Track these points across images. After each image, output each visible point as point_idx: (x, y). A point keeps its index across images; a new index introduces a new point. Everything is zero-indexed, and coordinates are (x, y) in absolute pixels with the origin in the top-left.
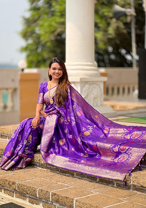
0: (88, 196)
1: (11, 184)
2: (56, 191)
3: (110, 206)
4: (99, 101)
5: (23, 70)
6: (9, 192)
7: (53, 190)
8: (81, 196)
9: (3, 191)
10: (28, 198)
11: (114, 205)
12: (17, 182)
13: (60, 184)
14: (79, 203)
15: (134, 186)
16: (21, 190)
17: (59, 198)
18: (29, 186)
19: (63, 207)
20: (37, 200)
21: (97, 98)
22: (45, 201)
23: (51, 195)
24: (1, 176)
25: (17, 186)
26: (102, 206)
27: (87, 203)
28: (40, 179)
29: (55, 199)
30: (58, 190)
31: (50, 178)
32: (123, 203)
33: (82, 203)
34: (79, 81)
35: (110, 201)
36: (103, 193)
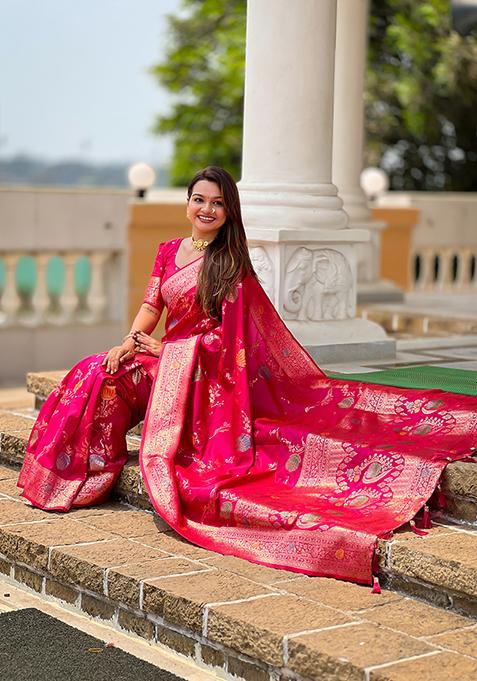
0: (249, 600)
1: (33, 551)
2: (158, 578)
4: (343, 305)
5: (141, 193)
6: (28, 575)
7: (151, 576)
8: (229, 599)
9: (13, 571)
10: (80, 597)
12: (51, 548)
13: (179, 559)
14: (218, 618)
15: (399, 576)
16: (62, 570)
17: (164, 601)
18: (82, 560)
19: (175, 630)
20: (104, 603)
21: (335, 294)
22: (126, 607)
23: (144, 591)
24: (8, 527)
25: (49, 560)
26: (281, 632)
27: (241, 621)
28: (122, 541)
29: (153, 604)
30: (166, 577)
31: (154, 540)
32: (350, 626)
33: (225, 620)
34: (277, 240)
35: (311, 617)
36: (299, 593)
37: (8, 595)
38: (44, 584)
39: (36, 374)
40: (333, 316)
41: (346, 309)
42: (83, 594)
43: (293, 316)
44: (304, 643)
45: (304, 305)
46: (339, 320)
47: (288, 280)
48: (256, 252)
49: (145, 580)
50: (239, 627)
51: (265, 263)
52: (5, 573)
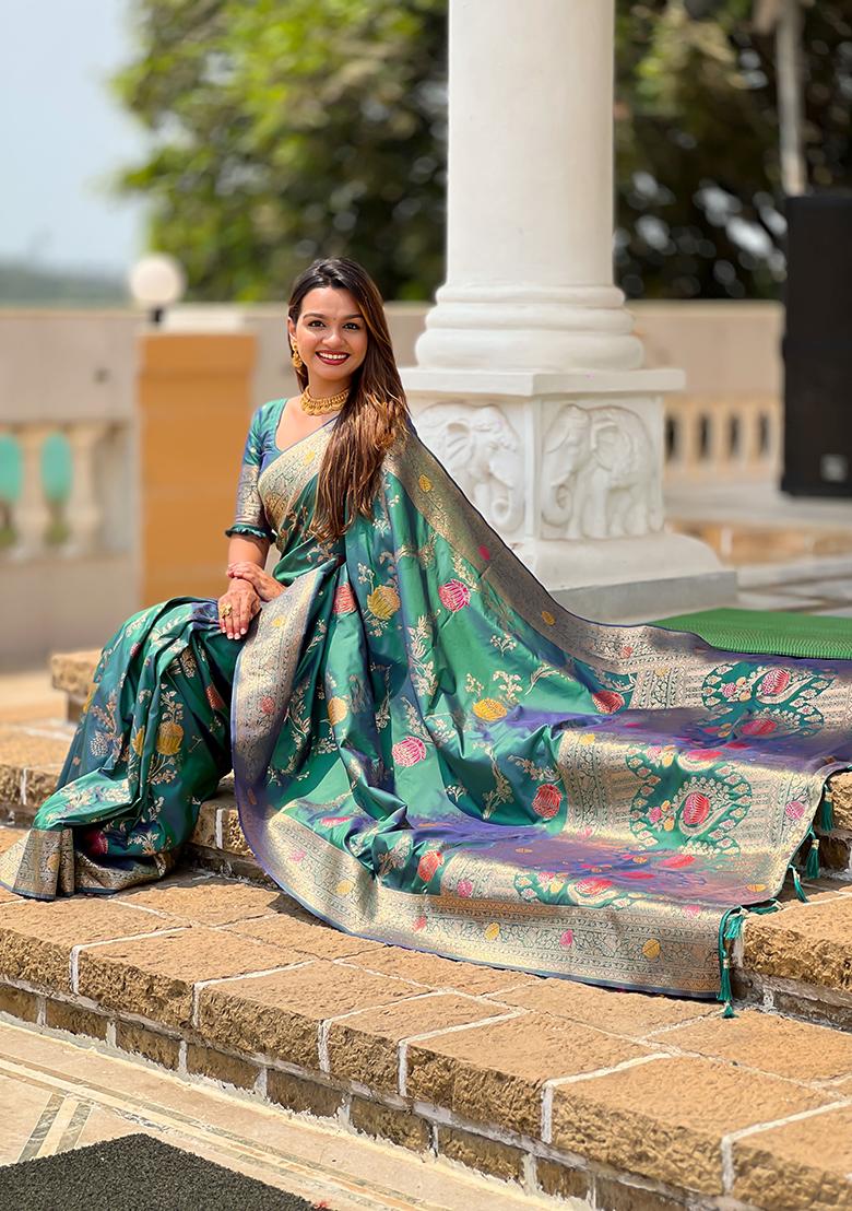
0: (619, 1068)
1: (160, 992)
2: (430, 1035)
3: (756, 1129)
5: (157, 315)
6: (146, 1038)
7: (417, 1031)
9: (111, 1031)
10: (263, 1077)
11: (779, 1123)
12: (200, 986)
13: (451, 996)
14: (576, 1108)
16: (226, 1027)
17: (453, 1078)
18: (270, 1005)
19: (475, 1131)
20: (318, 1086)
21: (628, 488)
22: (367, 1092)
23: (408, 1060)
24: (99, 949)
25: (196, 1007)
26: (713, 1130)
27: (627, 1111)
28: (325, 965)
29: (431, 1085)
30: (445, 1031)
31: (382, 961)
32: (833, 1111)
33: (592, 1110)
34: (528, 391)
35: (755, 1097)
36: (705, 1050)
38: (182, 1054)
39: (67, 656)
40: (626, 531)
41: (647, 518)
42: (271, 1070)
43: (557, 533)
44: (767, 1148)
45: (577, 510)
46: (638, 537)
47: (548, 468)
48: (486, 416)
49: (408, 1040)
50: (622, 1123)
51: (506, 436)
52: (94, 1035)
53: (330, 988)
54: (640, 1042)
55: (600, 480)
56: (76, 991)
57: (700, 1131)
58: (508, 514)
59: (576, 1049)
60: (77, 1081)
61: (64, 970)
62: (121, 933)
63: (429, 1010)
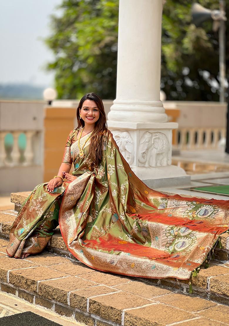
0: (143, 307)
1: (29, 283)
2: (96, 296)
3: (175, 323)
4: (165, 159)
5: (50, 103)
6: (25, 295)
7: (92, 295)
8: (133, 307)
9: (17, 293)
10: (54, 306)
11: (181, 322)
12: (39, 282)
13: (103, 286)
14: (130, 317)
15: (213, 293)
16: (45, 293)
17: (100, 308)
18: (56, 287)
19: (106, 322)
20: (67, 309)
21: (162, 154)
22: (79, 311)
23: (89, 303)
24: (15, 271)
25: (38, 287)
26: (163, 323)
27: (142, 318)
28: (72, 277)
29: (95, 310)
30: (100, 296)
31: (87, 276)
32: (196, 320)
33: (134, 317)
34: (135, 128)
35: (176, 315)
36: (166, 303)
37: (17, 305)
38: (34, 299)
39: (15, 194)
40: (161, 165)
41: (167, 161)
42: (56, 304)
43: (143, 165)
45: (148, 159)
46: (164, 167)
47: (141, 148)
48: (125, 134)
49: (90, 298)
50: (141, 321)
51: (129, 139)
52: (13, 294)
53: (72, 283)
54: (150, 300)
55: (154, 151)
56: (8, 282)
57: (160, 324)
58: (130, 160)
59: (132, 301)
60: (7, 305)
61: (5, 276)
62: (21, 267)
63: (96, 290)
